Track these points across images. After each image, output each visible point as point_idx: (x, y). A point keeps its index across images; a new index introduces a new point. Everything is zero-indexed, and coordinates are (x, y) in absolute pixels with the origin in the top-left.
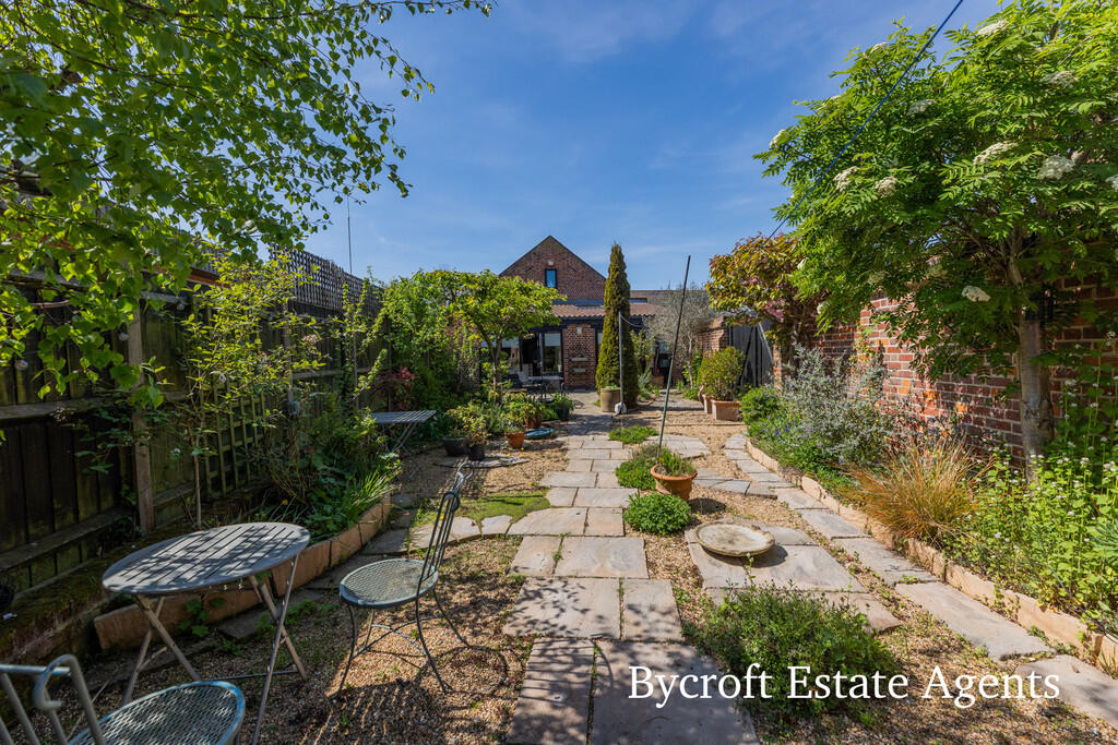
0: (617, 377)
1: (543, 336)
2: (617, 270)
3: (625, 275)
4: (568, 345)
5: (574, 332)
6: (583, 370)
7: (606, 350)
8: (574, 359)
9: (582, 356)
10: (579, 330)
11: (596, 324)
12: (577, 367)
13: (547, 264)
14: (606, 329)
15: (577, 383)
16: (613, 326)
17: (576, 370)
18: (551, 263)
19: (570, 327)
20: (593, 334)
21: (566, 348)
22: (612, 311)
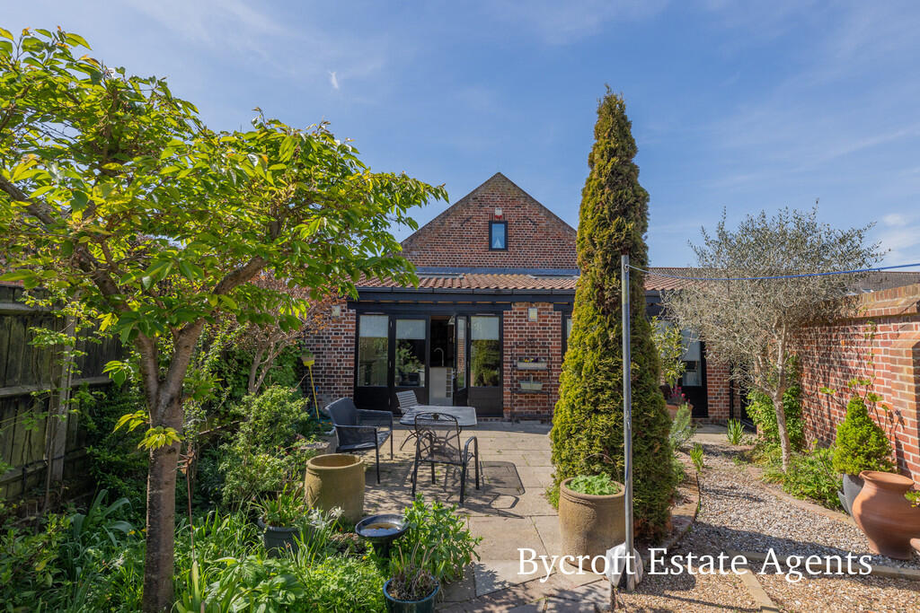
0: (612, 449)
1: (468, 321)
2: (613, 152)
3: (634, 169)
4: (511, 338)
5: (524, 316)
6: (538, 386)
7: (579, 367)
8: (521, 365)
9: (536, 361)
10: (533, 314)
11: (563, 302)
12: (528, 380)
13: (493, 214)
14: (582, 311)
15: (524, 409)
16: (601, 301)
17: (525, 386)
18: (499, 212)
19: (517, 308)
20: (558, 320)
21: (507, 343)
22: (598, 260)
